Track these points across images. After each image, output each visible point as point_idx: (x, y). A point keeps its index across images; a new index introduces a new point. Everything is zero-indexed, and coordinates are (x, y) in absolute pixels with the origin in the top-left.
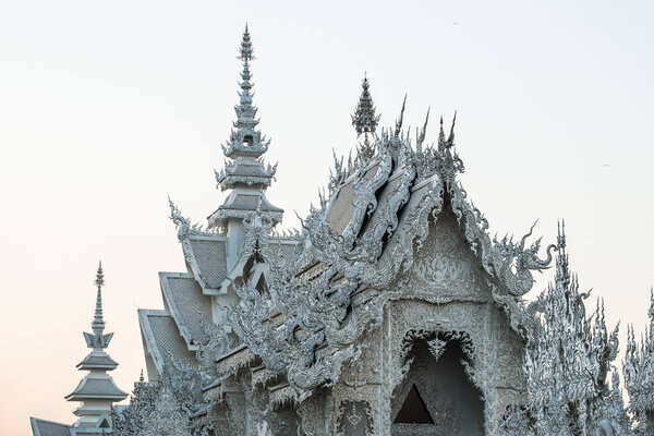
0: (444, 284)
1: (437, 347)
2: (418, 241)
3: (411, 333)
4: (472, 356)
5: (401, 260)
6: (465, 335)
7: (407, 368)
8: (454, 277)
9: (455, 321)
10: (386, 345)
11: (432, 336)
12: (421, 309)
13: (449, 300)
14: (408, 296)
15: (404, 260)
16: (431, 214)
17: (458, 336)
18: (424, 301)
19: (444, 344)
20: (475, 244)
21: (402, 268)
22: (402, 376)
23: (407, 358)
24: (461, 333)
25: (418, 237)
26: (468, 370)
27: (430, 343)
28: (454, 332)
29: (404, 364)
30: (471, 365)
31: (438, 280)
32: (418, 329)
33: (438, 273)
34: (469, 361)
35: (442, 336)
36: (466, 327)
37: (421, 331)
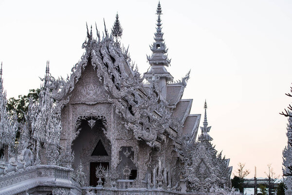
0: (94, 96)
1: (92, 123)
2: (77, 79)
3: (80, 118)
4: (106, 126)
5: (69, 87)
6: (103, 117)
7: (78, 132)
8: (99, 93)
9: (99, 111)
10: (69, 123)
11: (90, 118)
12: (84, 107)
13: (96, 103)
14: (78, 102)
15: (71, 87)
16: (82, 67)
17: (101, 118)
18: (85, 104)
19: (95, 121)
20: (101, 78)
21: (69, 91)
22: (76, 136)
23: (78, 129)
24: (102, 117)
25: (76, 77)
26: (105, 132)
27: (89, 122)
28: (99, 116)
29: (77, 130)
30: (106, 130)
31: (91, 95)
32: (83, 116)
33: (91, 92)
34: (105, 128)
35: (94, 118)
36: (103, 114)
37: (84, 117)
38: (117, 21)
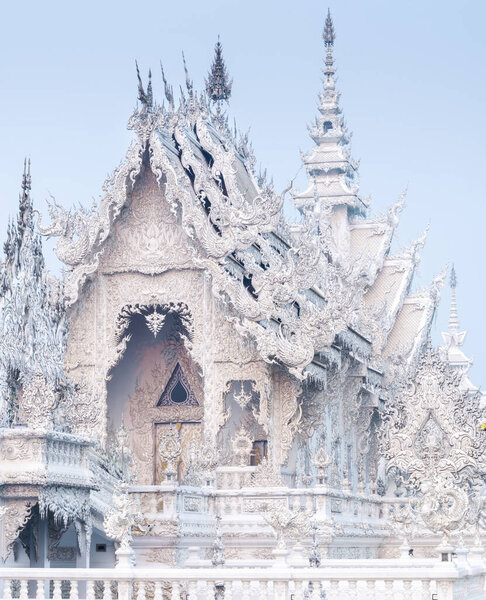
0: (159, 252)
1: (155, 322)
2: (115, 208)
3: (126, 309)
4: (189, 329)
5: (97, 230)
6: (183, 306)
7: (123, 346)
8: (171, 243)
9: (172, 291)
10: (100, 324)
11: (150, 310)
12: (136, 280)
13: (164, 269)
14: (122, 269)
15: (101, 231)
16: (128, 177)
17: (177, 308)
18: (137, 272)
19: (162, 317)
20: (175, 205)
21: (97, 240)
22: (117, 355)
23: (122, 337)
24: (180, 305)
25: (115, 204)
26: (187, 344)
27: (148, 318)
28: (172, 304)
29: (120, 341)
30: (190, 339)
31: (152, 249)
32: (133, 305)
33: (152, 241)
34: (187, 334)
35: (160, 310)
36: (183, 297)
37: (137, 306)
38: (219, 59)
